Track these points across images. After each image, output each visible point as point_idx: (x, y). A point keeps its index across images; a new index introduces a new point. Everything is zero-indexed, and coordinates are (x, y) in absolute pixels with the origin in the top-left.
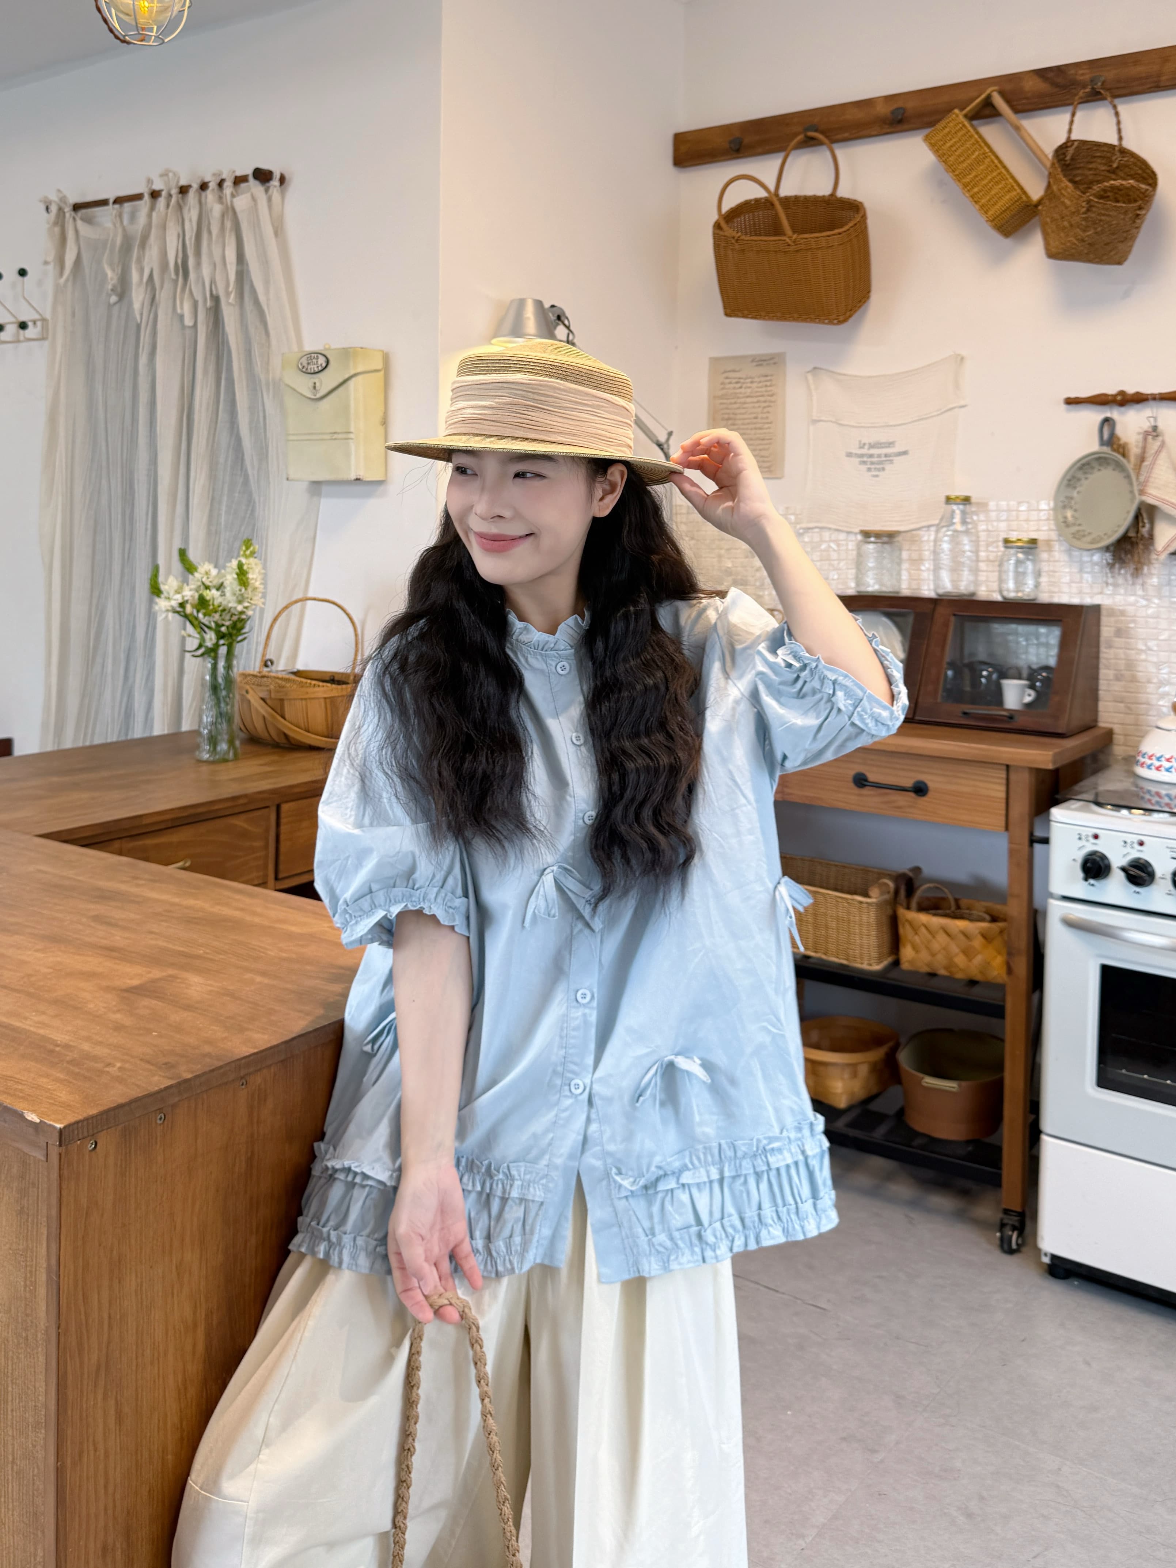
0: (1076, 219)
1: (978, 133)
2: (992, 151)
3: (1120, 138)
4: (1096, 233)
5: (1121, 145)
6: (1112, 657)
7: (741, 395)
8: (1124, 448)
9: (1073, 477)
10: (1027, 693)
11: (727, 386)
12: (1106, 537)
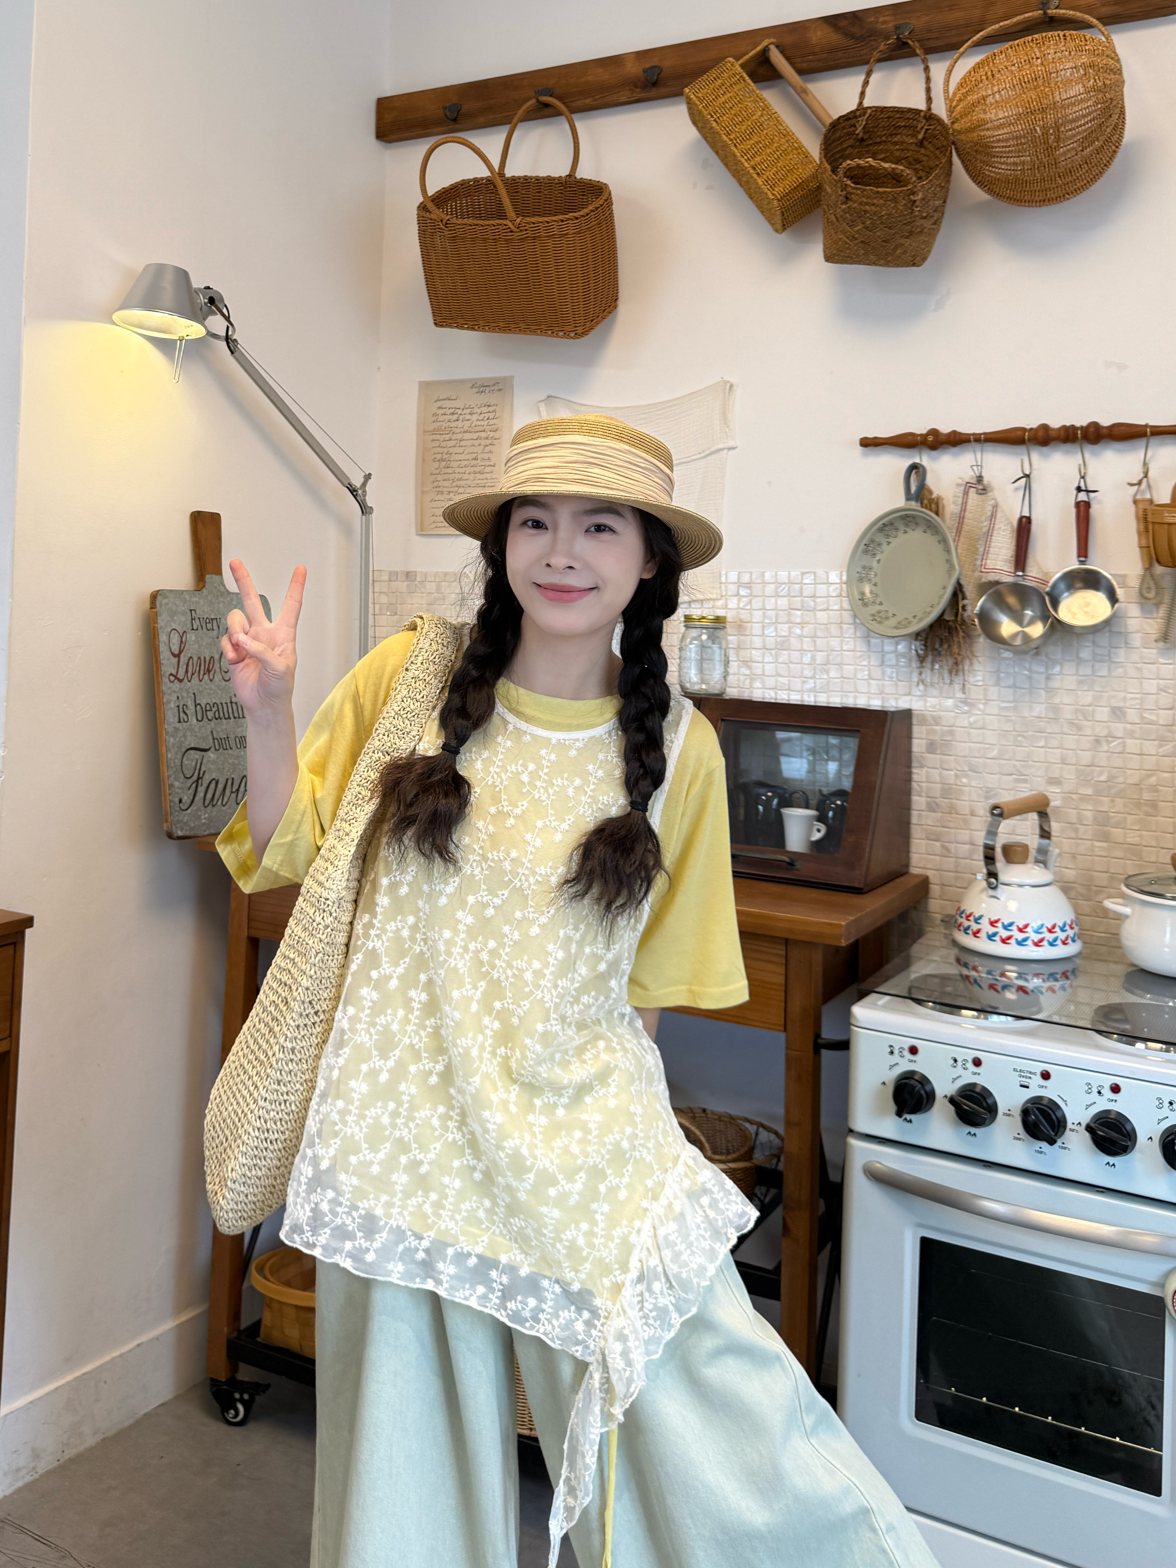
3: (929, 102)
5: (929, 110)
6: (924, 779)
7: (458, 430)
8: (937, 504)
9: (872, 541)
10: (816, 827)
11: (441, 418)
12: (915, 621)
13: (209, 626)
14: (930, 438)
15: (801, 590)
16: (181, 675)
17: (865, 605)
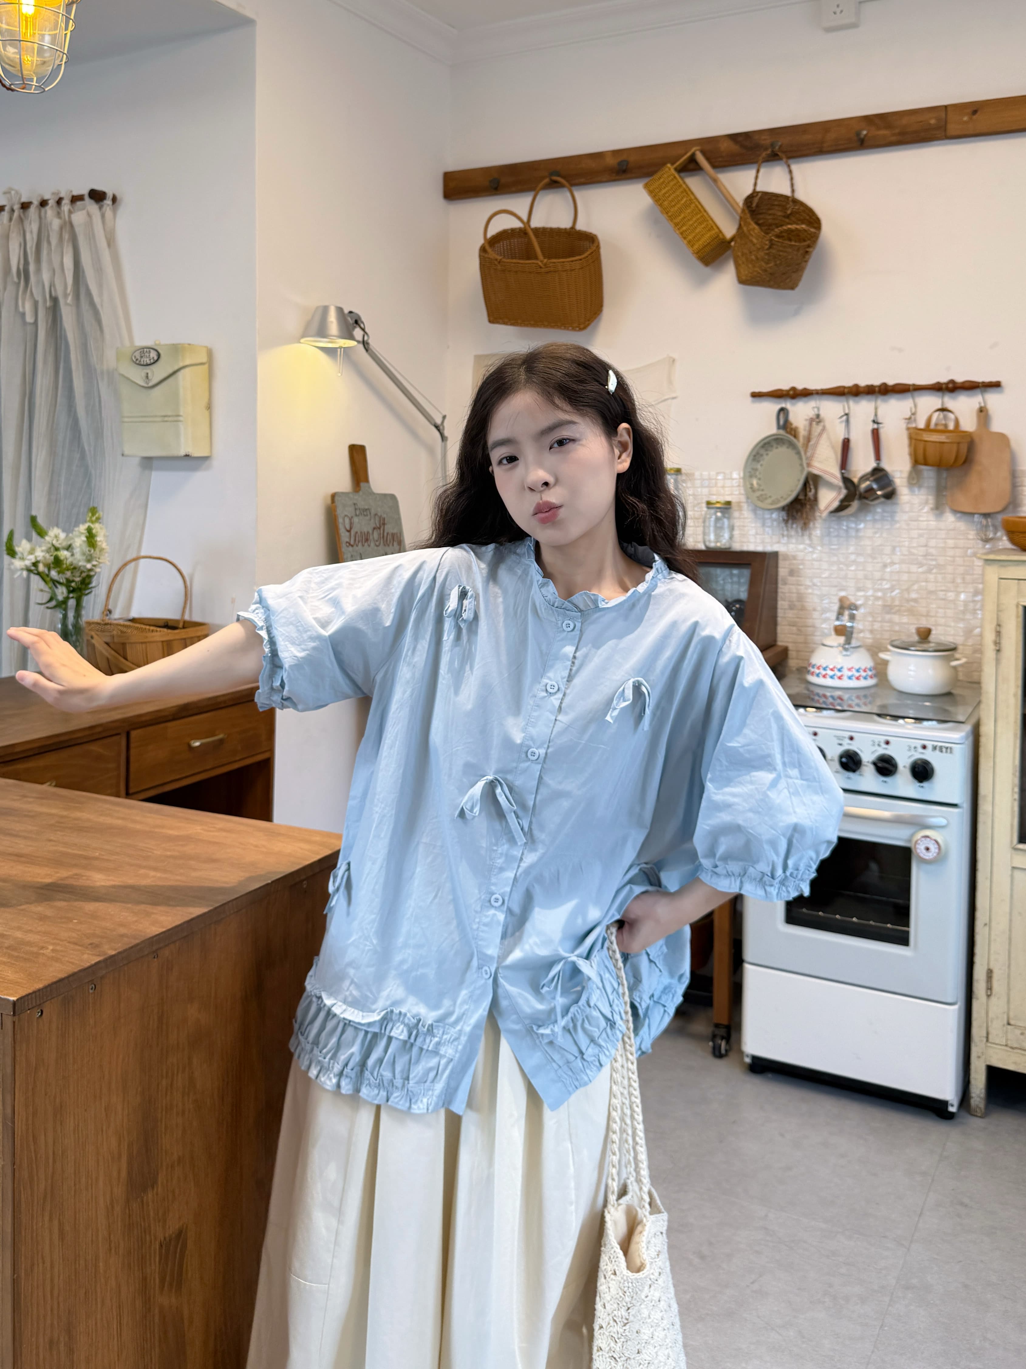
0: (761, 254)
1: (685, 183)
2: (696, 198)
3: (793, 191)
4: (776, 265)
5: (793, 196)
6: (786, 591)
8: (795, 431)
12: (782, 500)
13: (365, 513)
14: (791, 393)
16: (352, 542)
17: (754, 491)
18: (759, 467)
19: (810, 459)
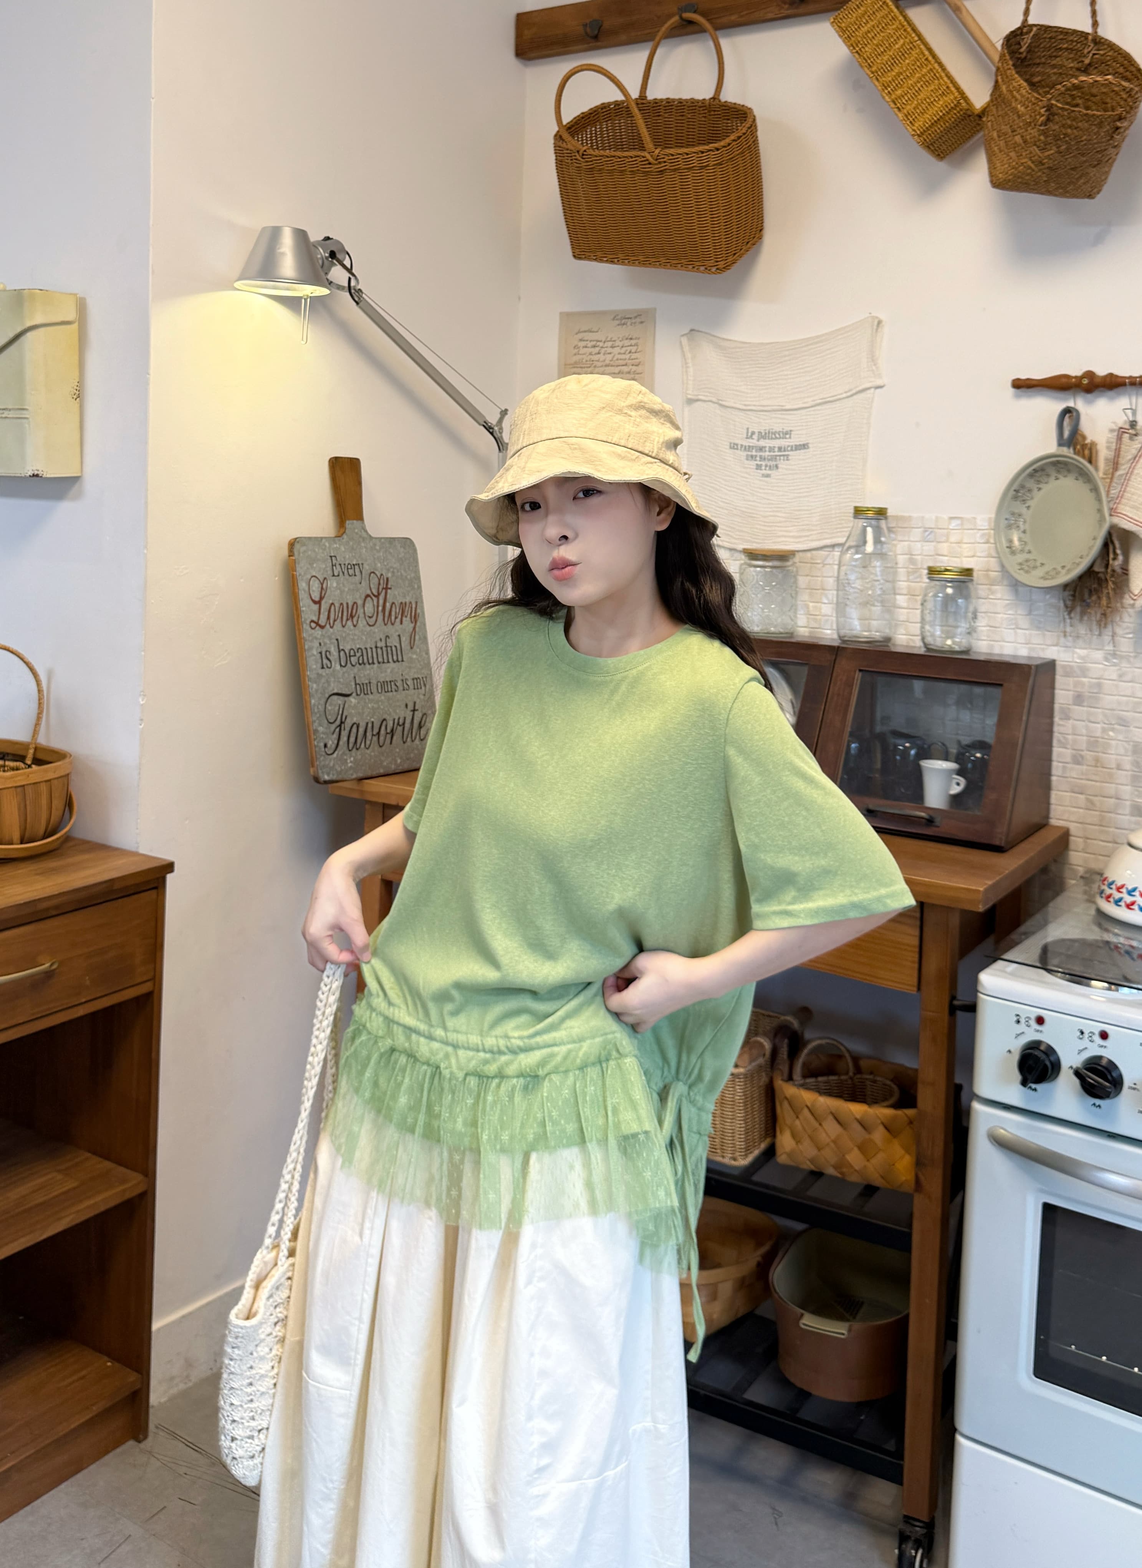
0: (1033, 133)
1: (905, 17)
3: (1095, 24)
4: (1059, 153)
5: (1096, 32)
6: (1070, 731)
7: (599, 364)
8: (1091, 450)
9: (1022, 486)
10: (954, 781)
11: (582, 351)
12: (1064, 571)
13: (351, 572)
14: (1085, 381)
15: (948, 536)
16: (322, 621)
17: (1013, 553)
18: (1024, 510)
19: (1116, 500)
